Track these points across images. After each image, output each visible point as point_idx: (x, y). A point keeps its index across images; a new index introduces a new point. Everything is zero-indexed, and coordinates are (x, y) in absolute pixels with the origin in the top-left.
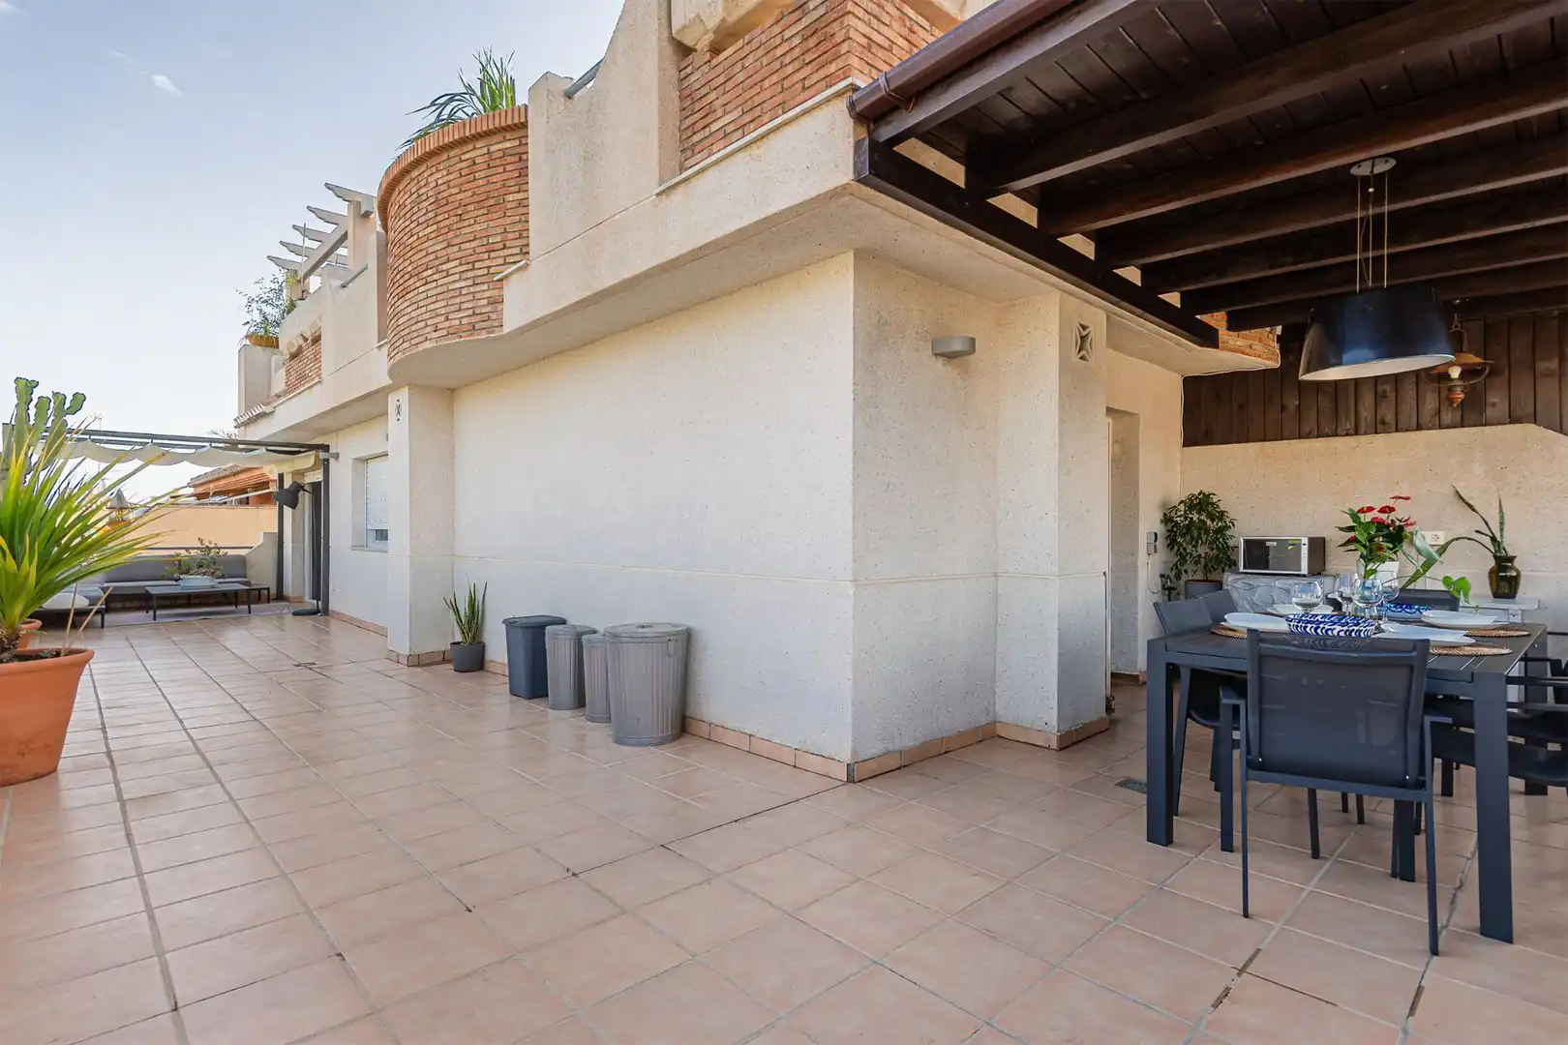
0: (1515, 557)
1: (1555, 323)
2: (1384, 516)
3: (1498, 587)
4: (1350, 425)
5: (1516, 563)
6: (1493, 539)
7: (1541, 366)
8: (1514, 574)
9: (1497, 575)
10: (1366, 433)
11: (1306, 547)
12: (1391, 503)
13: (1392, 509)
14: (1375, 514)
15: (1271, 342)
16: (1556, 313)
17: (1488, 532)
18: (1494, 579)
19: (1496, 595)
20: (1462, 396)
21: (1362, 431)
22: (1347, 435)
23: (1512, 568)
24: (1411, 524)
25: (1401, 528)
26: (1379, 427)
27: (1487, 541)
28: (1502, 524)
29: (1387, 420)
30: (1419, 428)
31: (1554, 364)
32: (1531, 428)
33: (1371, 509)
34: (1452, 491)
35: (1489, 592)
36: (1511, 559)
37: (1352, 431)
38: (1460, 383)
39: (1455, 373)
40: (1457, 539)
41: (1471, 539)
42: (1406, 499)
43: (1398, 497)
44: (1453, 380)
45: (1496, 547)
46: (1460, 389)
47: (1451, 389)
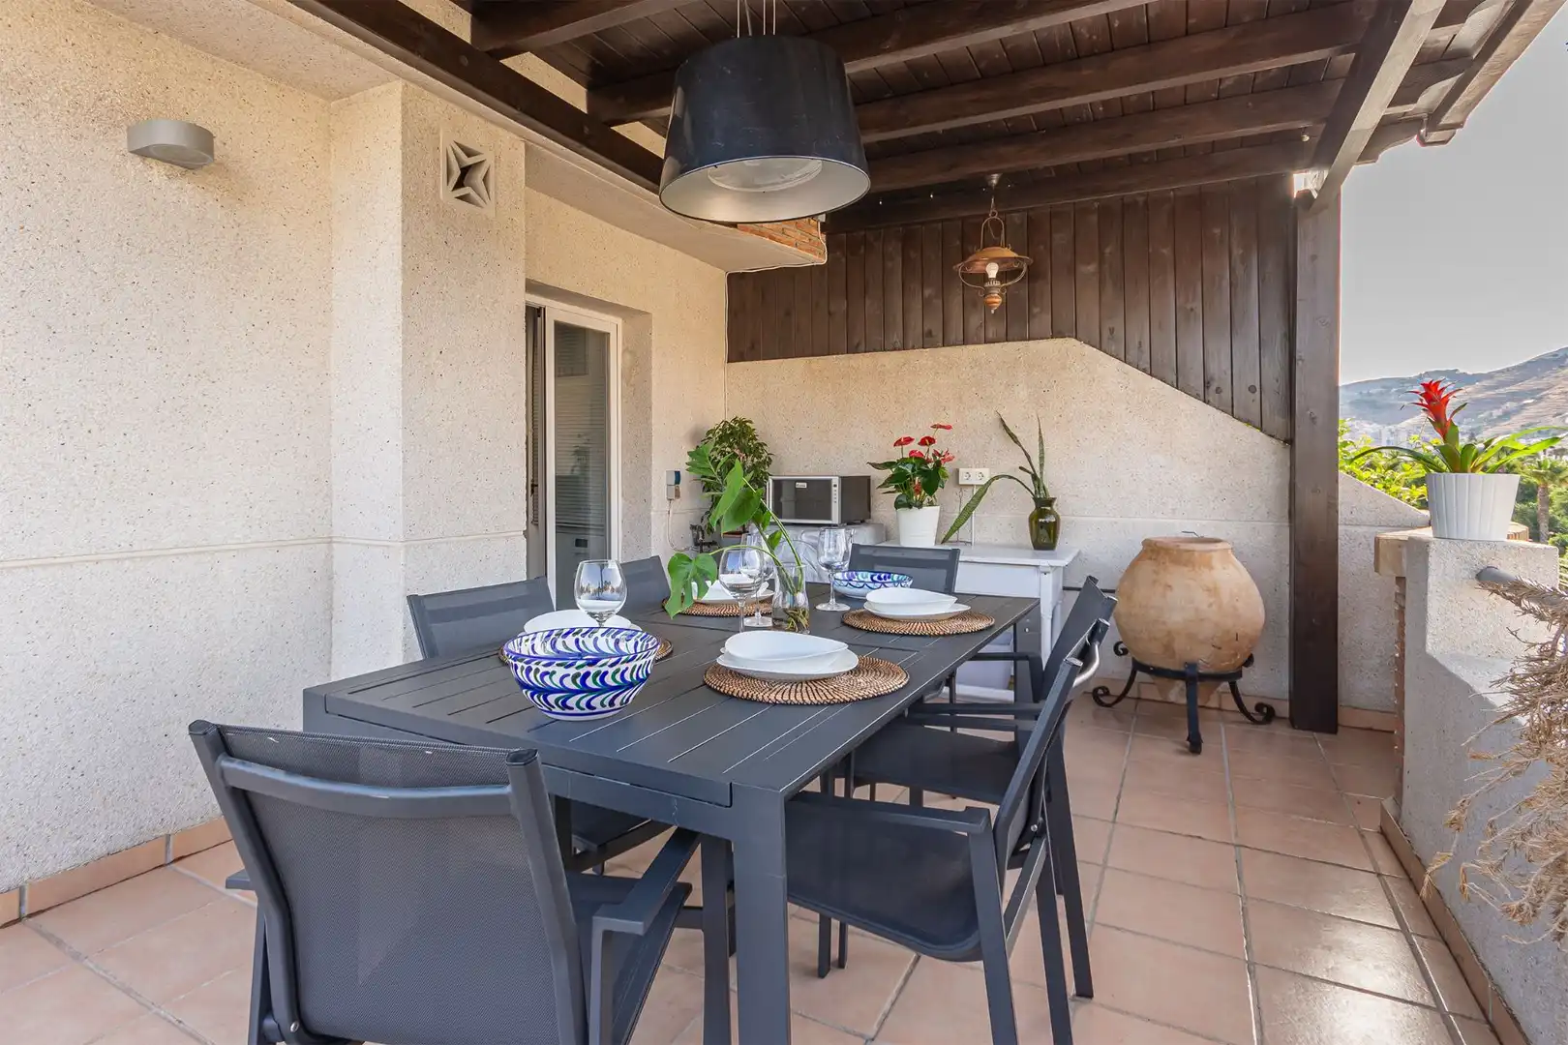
0: (1054, 499)
1: (1094, 218)
2: (923, 449)
3: (1038, 535)
4: (897, 338)
5: (1056, 507)
6: (1034, 477)
7: (1082, 269)
8: (1054, 519)
9: (1037, 522)
10: (913, 348)
11: (838, 488)
13: (931, 441)
14: (914, 446)
15: (814, 231)
16: (1096, 205)
17: (1031, 470)
18: (1034, 525)
19: (1036, 547)
20: (999, 300)
21: (911, 345)
22: (895, 349)
23: (1051, 513)
24: (950, 459)
25: (938, 464)
26: (927, 341)
27: (1027, 479)
28: (1042, 458)
29: (934, 331)
30: (965, 342)
31: (1092, 268)
32: (1071, 343)
33: (909, 440)
34: (996, 416)
35: (1028, 540)
36: (1050, 502)
37: (899, 345)
38: (998, 284)
39: (992, 271)
40: (997, 478)
41: (1010, 477)
42: (949, 427)
43: (939, 426)
44: (988, 280)
45: (1039, 488)
46: (998, 291)
47: (987, 292)
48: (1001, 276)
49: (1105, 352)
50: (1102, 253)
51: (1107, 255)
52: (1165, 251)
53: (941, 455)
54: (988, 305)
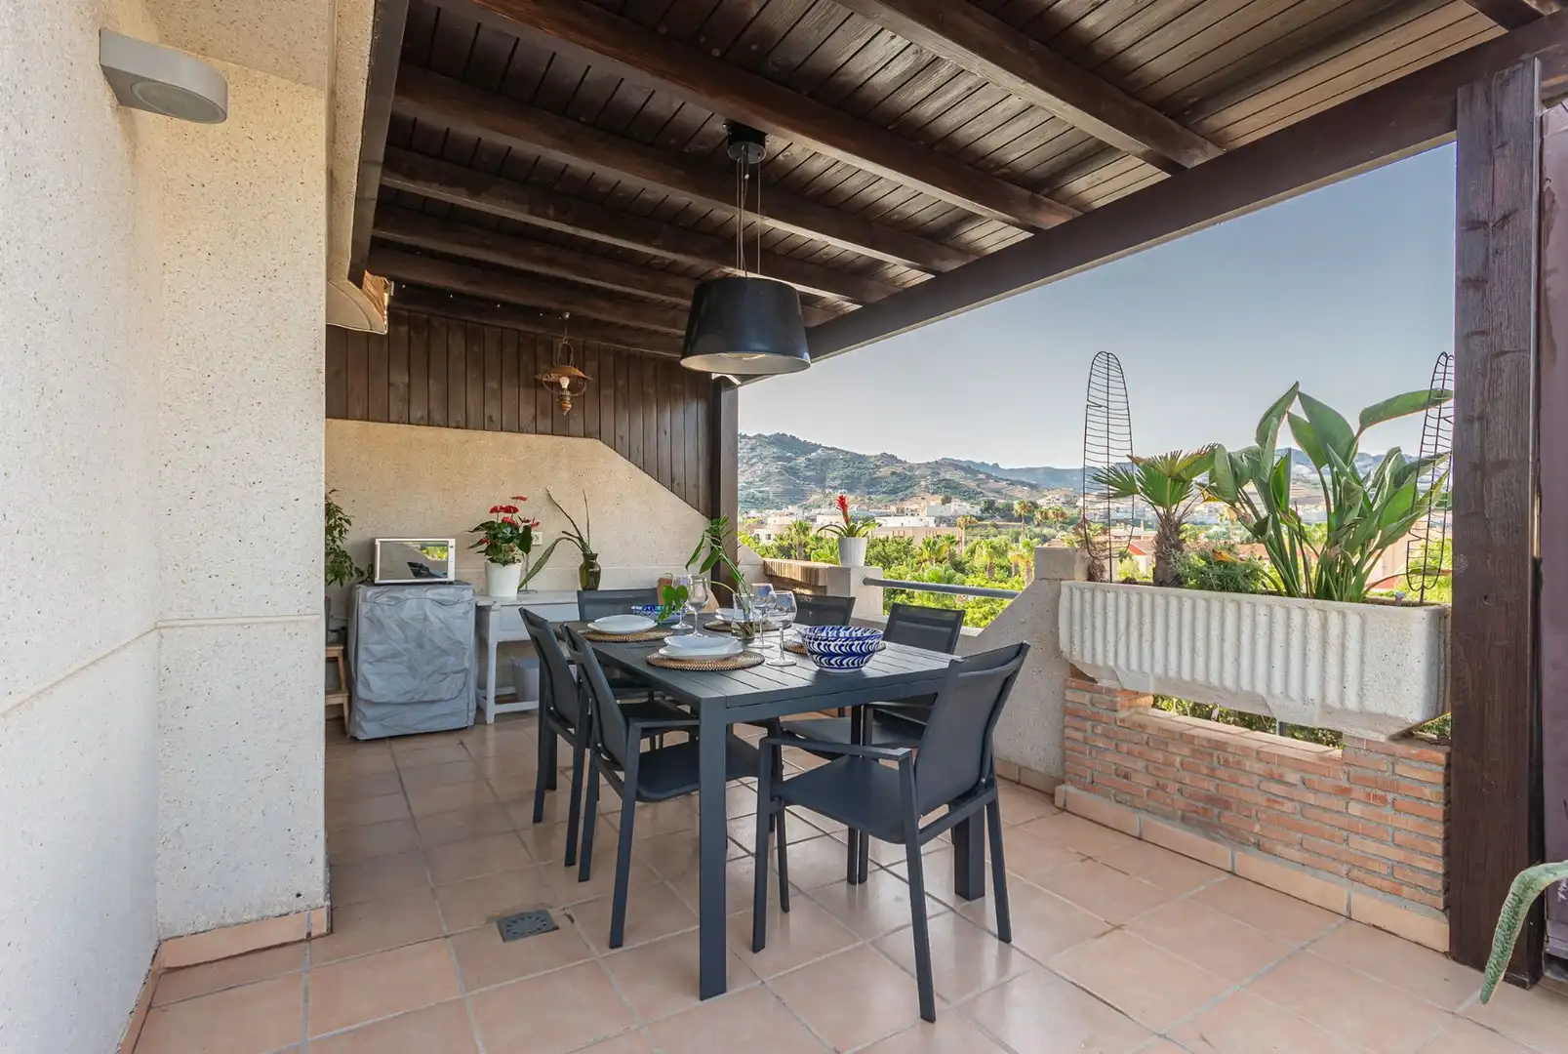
0: (595, 554)
1: (611, 359)
2: (511, 517)
3: (588, 581)
4: (461, 417)
5: (598, 560)
6: (582, 539)
7: (604, 392)
8: (599, 569)
9: (585, 570)
10: (475, 429)
11: (454, 549)
12: (513, 503)
13: (516, 510)
14: (503, 514)
16: (612, 350)
17: (578, 535)
18: (584, 574)
20: (570, 406)
21: (472, 426)
22: (457, 427)
23: (595, 564)
24: (535, 525)
25: (527, 529)
26: (486, 423)
28: (589, 525)
29: (494, 418)
30: (520, 431)
31: (610, 392)
32: (596, 443)
33: (499, 509)
34: (545, 492)
36: (595, 557)
37: (462, 424)
38: (568, 393)
39: (565, 383)
40: (560, 539)
41: (569, 539)
42: (523, 499)
43: (517, 498)
44: (563, 389)
45: (584, 547)
46: (568, 399)
47: (562, 398)
48: (570, 388)
49: (618, 452)
50: (616, 384)
51: (619, 385)
53: (528, 521)
54: (562, 409)
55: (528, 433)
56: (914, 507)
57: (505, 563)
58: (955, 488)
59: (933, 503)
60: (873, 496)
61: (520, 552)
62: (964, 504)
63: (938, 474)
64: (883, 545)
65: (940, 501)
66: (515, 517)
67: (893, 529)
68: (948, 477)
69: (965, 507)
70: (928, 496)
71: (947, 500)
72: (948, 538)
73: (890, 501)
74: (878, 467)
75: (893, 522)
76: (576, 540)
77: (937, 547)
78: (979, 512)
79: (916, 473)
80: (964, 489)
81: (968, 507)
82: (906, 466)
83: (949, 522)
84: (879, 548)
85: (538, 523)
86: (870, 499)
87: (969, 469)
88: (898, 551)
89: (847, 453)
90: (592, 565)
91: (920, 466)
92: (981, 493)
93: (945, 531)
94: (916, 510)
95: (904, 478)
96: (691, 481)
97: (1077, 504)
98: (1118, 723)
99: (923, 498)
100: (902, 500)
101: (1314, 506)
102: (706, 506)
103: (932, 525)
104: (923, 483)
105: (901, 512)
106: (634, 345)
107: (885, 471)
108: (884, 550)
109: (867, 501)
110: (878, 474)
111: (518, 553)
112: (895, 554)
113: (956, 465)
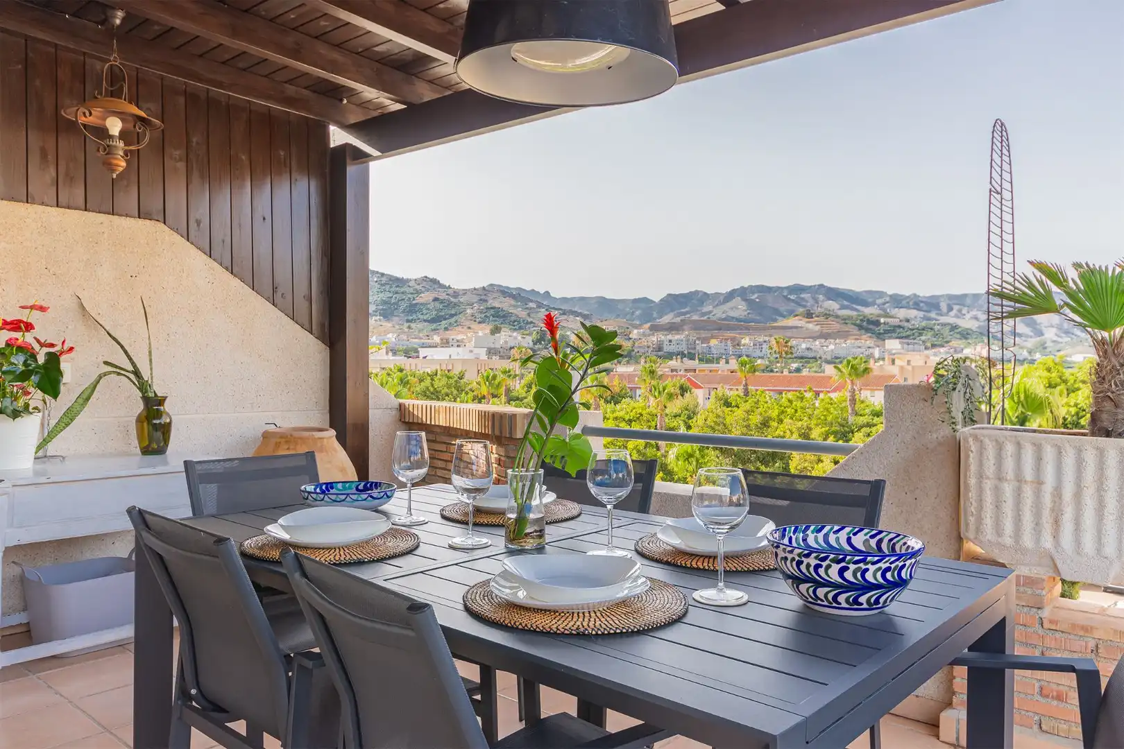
0: (165, 399)
1: (181, 101)
3: (151, 440)
5: (167, 407)
6: (136, 373)
8: (168, 421)
9: (146, 423)
12: (24, 316)
13: (29, 327)
16: (183, 88)
17: (126, 366)
18: (143, 428)
19: (146, 451)
20: (123, 164)
23: (164, 412)
24: (68, 352)
32: (160, 228)
34: (74, 299)
36: (161, 401)
38: (121, 144)
39: (115, 126)
40: (105, 374)
41: (119, 374)
42: (42, 309)
43: (32, 307)
44: (111, 137)
45: (143, 386)
46: (121, 153)
47: (109, 151)
48: (123, 135)
49: (192, 243)
50: (188, 142)
51: (194, 144)
52: (243, 157)
53: (52, 345)
54: (110, 167)
55: (43, 204)
56: (460, 337)
57: (15, 414)
58: (504, 316)
59: (480, 334)
60: (413, 325)
61: (39, 394)
62: (515, 334)
63: (486, 301)
64: (432, 380)
65: (488, 331)
66: (29, 338)
67: (440, 362)
68: (497, 305)
69: (516, 338)
70: (475, 326)
71: (496, 330)
72: (505, 372)
73: (433, 330)
74: (418, 292)
75: (440, 354)
76: (132, 376)
77: (496, 382)
78: (531, 344)
79: (461, 300)
80: (513, 318)
81: (519, 338)
82: (450, 291)
83: (504, 353)
84: (428, 382)
85: (71, 349)
86: (409, 327)
87: (518, 296)
88: (449, 387)
89: (383, 275)
90: (159, 414)
91: (465, 292)
92: (531, 323)
93: (500, 364)
94: (462, 341)
95: (449, 305)
96: (301, 289)
97: (631, 336)
98: (1046, 625)
99: (469, 328)
100: (446, 329)
101: (842, 341)
102: (322, 326)
103: (484, 357)
104: (469, 311)
105: (446, 343)
106: (220, 85)
107: (426, 297)
108: (432, 385)
109: (406, 330)
110: (418, 300)
111: (37, 397)
112: (446, 390)
113: (505, 292)
